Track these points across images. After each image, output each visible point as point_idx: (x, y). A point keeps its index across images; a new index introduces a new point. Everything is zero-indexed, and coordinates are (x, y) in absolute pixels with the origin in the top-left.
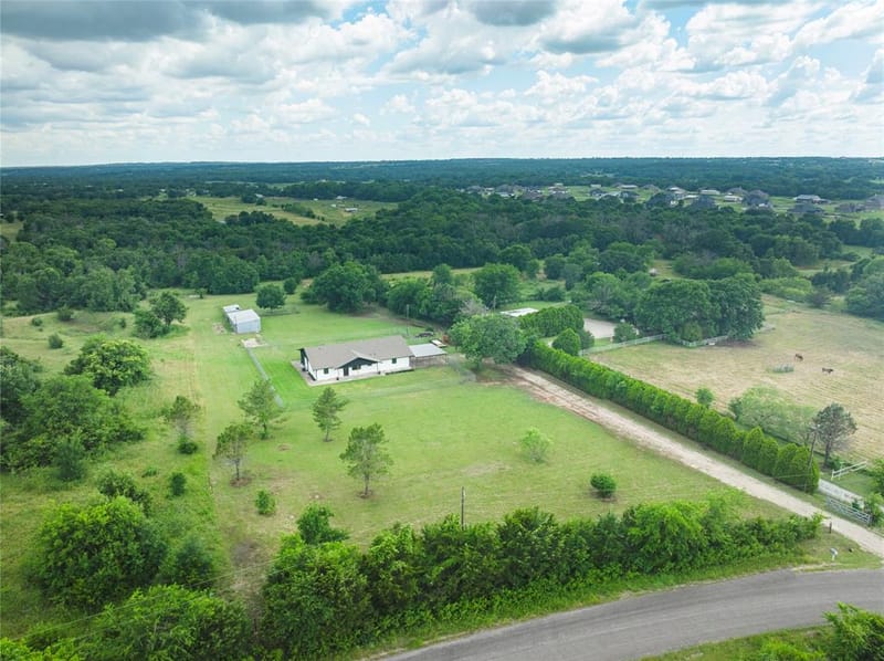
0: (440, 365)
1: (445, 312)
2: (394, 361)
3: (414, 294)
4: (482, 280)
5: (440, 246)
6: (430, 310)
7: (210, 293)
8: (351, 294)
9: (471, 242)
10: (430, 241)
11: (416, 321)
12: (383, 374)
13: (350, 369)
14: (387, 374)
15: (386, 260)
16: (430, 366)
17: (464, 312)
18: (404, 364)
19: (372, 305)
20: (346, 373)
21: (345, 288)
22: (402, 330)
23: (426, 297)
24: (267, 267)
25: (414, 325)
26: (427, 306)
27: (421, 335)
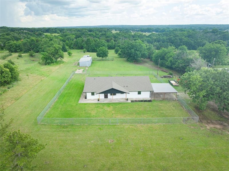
0: (171, 100)
1: (181, 65)
2: (139, 93)
3: (165, 55)
4: (204, 51)
5: (183, 40)
6: (173, 63)
7: (88, 51)
8: (135, 53)
9: (197, 40)
10: (179, 39)
11: (164, 69)
12: (129, 101)
13: (109, 95)
14: (132, 101)
15: (160, 44)
16: (164, 99)
17: (193, 65)
18: (146, 95)
19: (146, 60)
20: (106, 97)
21: (133, 50)
22: (155, 73)
23: (171, 56)
24: (114, 44)
25: (163, 71)
26: (171, 61)
27: (165, 77)
